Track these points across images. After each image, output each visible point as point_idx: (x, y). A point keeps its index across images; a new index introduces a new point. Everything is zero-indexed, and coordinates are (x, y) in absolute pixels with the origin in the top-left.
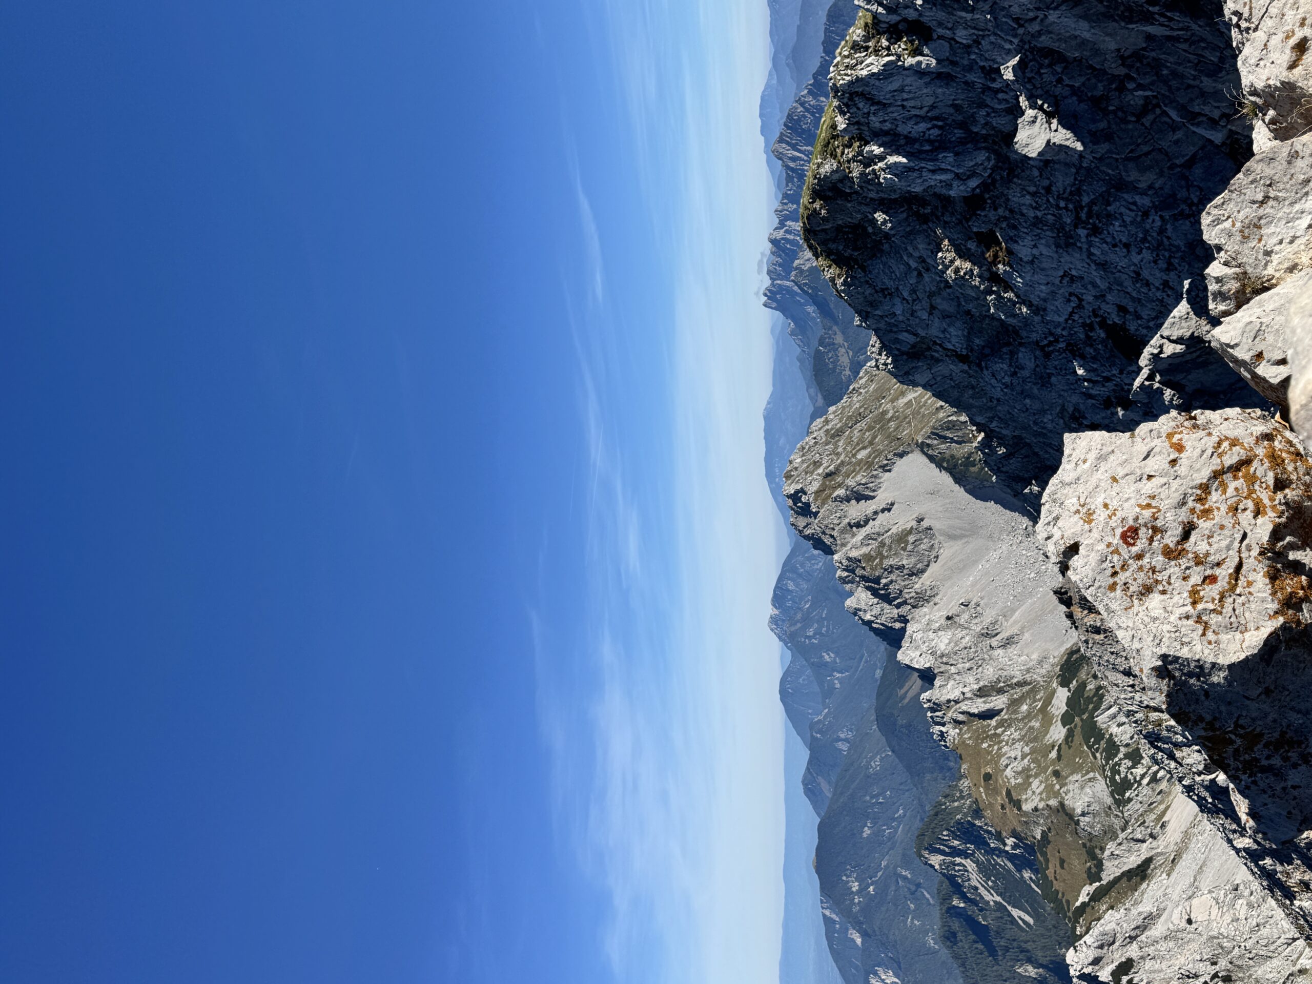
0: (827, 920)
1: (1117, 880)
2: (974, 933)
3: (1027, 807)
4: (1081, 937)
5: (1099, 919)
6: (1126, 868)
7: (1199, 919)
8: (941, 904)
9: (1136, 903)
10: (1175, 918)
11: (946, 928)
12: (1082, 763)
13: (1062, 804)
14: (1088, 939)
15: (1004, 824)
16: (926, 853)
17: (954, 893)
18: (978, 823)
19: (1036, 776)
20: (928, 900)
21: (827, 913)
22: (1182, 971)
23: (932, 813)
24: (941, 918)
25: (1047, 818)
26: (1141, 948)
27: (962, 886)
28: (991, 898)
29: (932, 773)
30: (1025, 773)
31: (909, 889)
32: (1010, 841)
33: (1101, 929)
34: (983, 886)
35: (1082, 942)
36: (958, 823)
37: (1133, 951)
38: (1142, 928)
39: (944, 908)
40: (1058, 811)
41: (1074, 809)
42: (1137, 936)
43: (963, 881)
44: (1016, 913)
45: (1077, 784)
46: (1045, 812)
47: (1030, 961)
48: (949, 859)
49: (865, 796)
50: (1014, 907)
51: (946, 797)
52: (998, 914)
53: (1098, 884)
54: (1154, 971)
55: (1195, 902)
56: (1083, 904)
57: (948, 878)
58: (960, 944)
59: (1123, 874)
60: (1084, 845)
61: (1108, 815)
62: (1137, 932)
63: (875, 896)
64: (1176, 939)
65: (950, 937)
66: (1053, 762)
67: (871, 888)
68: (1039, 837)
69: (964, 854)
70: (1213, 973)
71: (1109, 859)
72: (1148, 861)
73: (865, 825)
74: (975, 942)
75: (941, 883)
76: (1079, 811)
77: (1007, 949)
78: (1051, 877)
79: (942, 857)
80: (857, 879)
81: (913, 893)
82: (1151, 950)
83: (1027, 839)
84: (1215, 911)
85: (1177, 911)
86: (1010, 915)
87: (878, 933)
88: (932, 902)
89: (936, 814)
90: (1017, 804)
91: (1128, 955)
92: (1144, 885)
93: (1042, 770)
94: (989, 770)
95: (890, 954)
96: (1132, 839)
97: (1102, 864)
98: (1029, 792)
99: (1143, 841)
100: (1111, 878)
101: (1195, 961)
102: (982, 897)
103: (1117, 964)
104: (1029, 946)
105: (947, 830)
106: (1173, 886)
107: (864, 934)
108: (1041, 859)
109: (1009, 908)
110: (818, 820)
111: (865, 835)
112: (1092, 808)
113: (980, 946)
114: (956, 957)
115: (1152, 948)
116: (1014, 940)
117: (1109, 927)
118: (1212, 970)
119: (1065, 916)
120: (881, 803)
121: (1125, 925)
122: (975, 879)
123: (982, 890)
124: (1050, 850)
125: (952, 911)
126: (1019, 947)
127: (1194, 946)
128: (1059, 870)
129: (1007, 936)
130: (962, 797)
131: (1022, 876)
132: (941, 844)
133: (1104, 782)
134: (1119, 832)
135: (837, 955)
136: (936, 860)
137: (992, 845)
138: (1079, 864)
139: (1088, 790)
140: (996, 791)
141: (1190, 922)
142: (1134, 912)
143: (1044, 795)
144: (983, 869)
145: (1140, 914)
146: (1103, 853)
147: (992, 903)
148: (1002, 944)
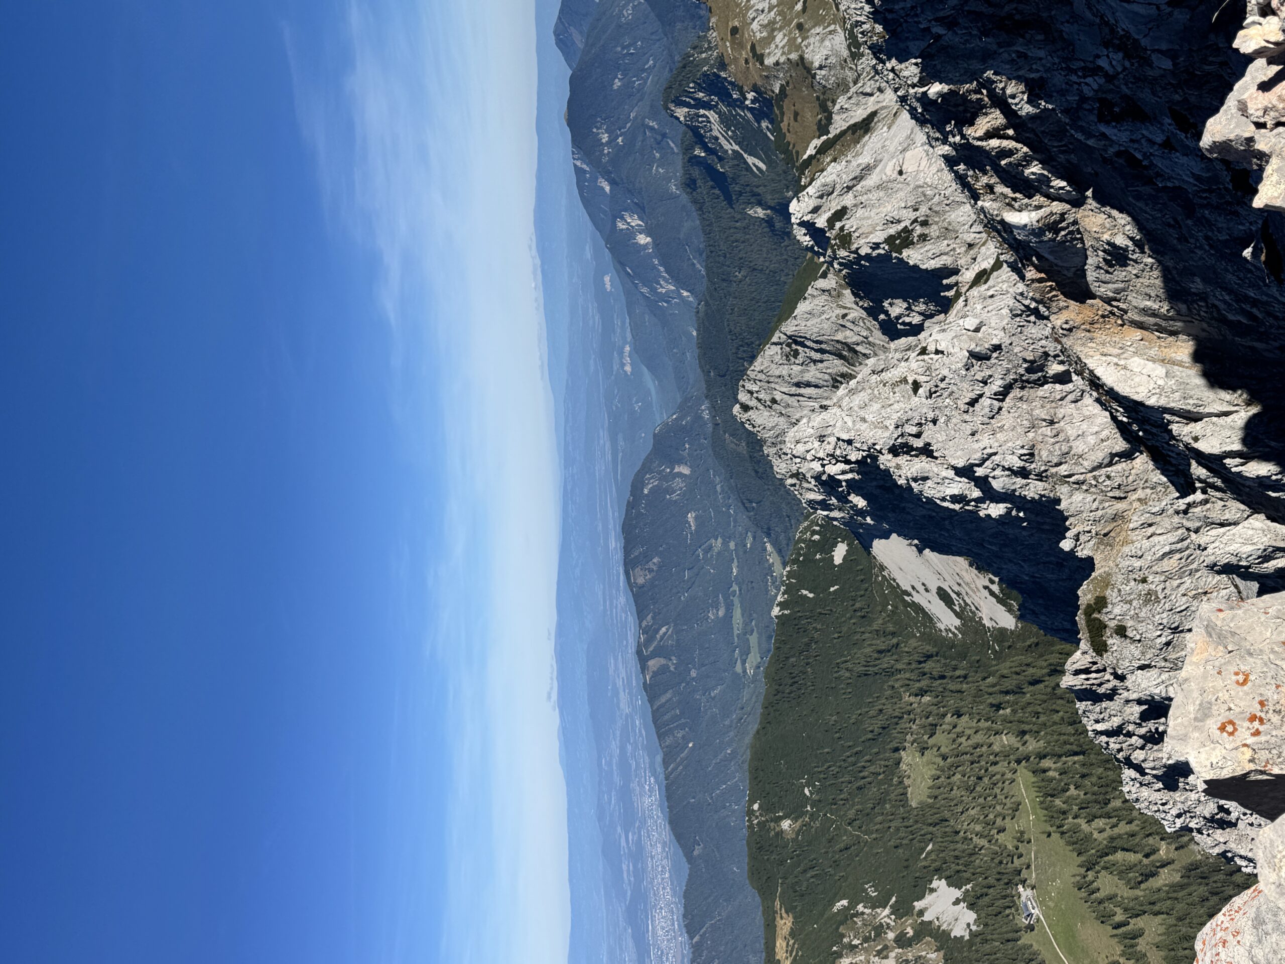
0: (578, 171)
1: (843, 133)
2: (712, 180)
3: (769, 61)
4: (805, 187)
5: (822, 171)
6: (852, 122)
7: (909, 170)
8: (684, 154)
9: (857, 155)
10: (889, 169)
11: (688, 176)
12: (826, 15)
13: (802, 58)
14: (810, 190)
15: (747, 78)
16: (672, 106)
17: (696, 143)
18: (723, 74)
19: (780, 29)
20: (672, 149)
21: (578, 163)
22: (887, 218)
23: (681, 65)
24: (684, 167)
25: (787, 72)
26: (856, 197)
27: (704, 137)
28: (730, 147)
29: (683, 22)
30: (771, 27)
31: (655, 139)
32: (750, 96)
33: (823, 181)
34: (723, 136)
35: (804, 193)
36: (705, 75)
37: (848, 200)
38: (858, 179)
39: (687, 158)
40: (798, 65)
41: (812, 63)
42: (854, 186)
43: (705, 132)
44: (751, 160)
45: (818, 38)
46: (785, 66)
47: (760, 204)
48: (693, 111)
49: (616, 46)
50: (750, 155)
51: (694, 48)
52: (736, 162)
53: (825, 137)
54: (864, 219)
55: (908, 154)
56: (811, 157)
57: (692, 130)
58: (699, 190)
59: (849, 128)
60: (818, 98)
61: (843, 68)
62: (855, 182)
63: (623, 146)
64: (886, 189)
65: (690, 184)
66: (798, 15)
67: (620, 139)
68: (777, 91)
69: (707, 106)
70: (913, 218)
71: (838, 113)
72: (874, 114)
73: (616, 77)
74: (713, 187)
75: (685, 134)
76: (816, 64)
77: (740, 194)
78: (785, 130)
79: (687, 110)
80: (607, 132)
81: (659, 143)
82: (863, 199)
83: (766, 93)
84: (924, 162)
85: (891, 165)
86: (746, 162)
87: (625, 181)
88: (676, 150)
89: (684, 67)
90: (760, 58)
91: (843, 204)
92: (867, 137)
93: (787, 22)
94: (736, 24)
95: (635, 200)
96: (862, 93)
97: (831, 118)
98: (773, 46)
99: (871, 95)
100: (838, 131)
101: (899, 208)
102: (721, 147)
103: (833, 211)
104: (760, 190)
105: (694, 82)
106: (892, 139)
107: (612, 183)
108: (777, 112)
109: (745, 156)
110: (570, 72)
111: (615, 87)
112: (829, 61)
113: (717, 191)
114: (695, 202)
115: (865, 196)
116: (747, 185)
117: (829, 180)
118: (913, 215)
119: (793, 166)
120: (632, 54)
121: (844, 176)
122: (717, 129)
123: (722, 141)
124: (786, 104)
125: (694, 161)
126: (752, 191)
127: (901, 194)
128: (792, 123)
129: (742, 182)
130: (710, 48)
131: (760, 126)
132: (687, 97)
133: (843, 34)
134: (851, 85)
135: (587, 202)
136: (681, 113)
137: (735, 96)
138: (811, 116)
139: (827, 43)
140: (741, 46)
141: (901, 173)
142: (854, 164)
143: (786, 48)
144: (726, 121)
145: (859, 165)
146: (834, 106)
147: (730, 152)
148: (737, 189)
